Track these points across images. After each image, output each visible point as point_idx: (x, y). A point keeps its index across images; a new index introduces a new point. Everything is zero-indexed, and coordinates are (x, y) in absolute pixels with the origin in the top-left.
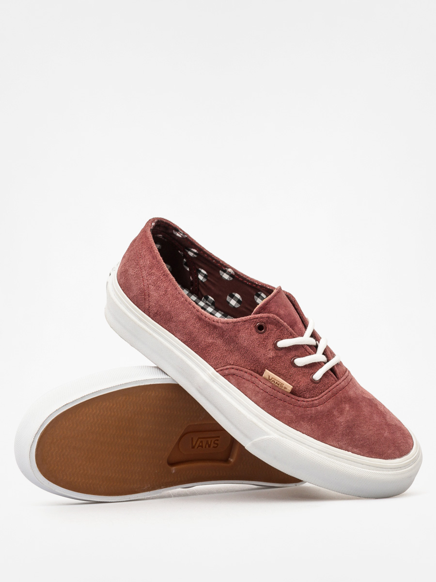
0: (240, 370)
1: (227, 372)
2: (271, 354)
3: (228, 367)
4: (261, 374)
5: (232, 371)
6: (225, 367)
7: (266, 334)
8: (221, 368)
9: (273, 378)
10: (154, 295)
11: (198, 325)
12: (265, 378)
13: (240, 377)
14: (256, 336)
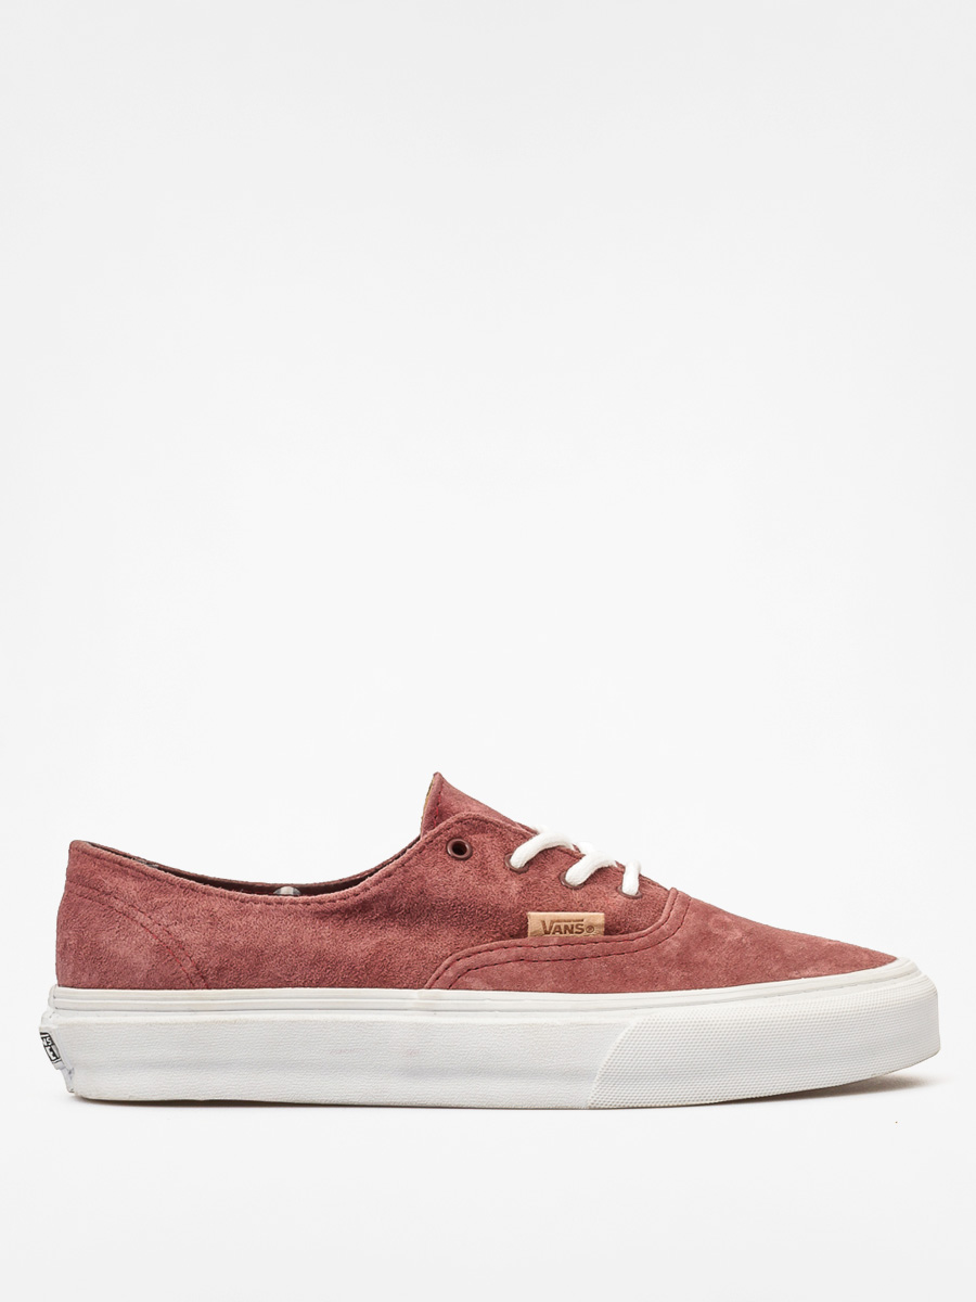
0: (474, 954)
1: (450, 973)
2: (514, 886)
3: (446, 962)
4: (522, 931)
5: (460, 964)
6: (441, 968)
7: (477, 856)
8: (434, 976)
9: (552, 922)
10: (192, 936)
11: (326, 930)
12: (535, 934)
13: (482, 967)
14: (460, 868)
